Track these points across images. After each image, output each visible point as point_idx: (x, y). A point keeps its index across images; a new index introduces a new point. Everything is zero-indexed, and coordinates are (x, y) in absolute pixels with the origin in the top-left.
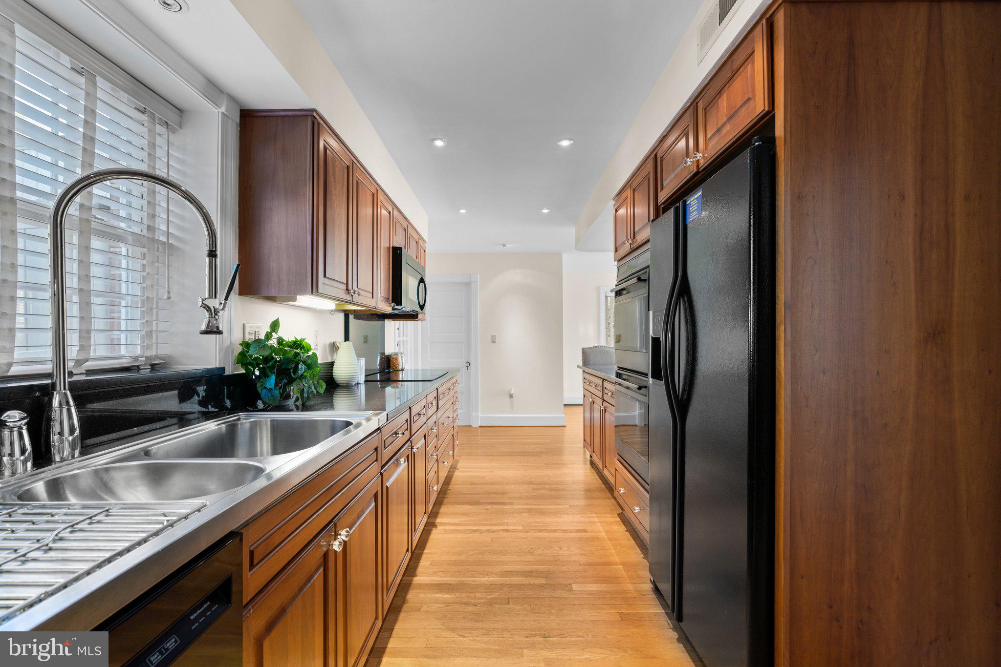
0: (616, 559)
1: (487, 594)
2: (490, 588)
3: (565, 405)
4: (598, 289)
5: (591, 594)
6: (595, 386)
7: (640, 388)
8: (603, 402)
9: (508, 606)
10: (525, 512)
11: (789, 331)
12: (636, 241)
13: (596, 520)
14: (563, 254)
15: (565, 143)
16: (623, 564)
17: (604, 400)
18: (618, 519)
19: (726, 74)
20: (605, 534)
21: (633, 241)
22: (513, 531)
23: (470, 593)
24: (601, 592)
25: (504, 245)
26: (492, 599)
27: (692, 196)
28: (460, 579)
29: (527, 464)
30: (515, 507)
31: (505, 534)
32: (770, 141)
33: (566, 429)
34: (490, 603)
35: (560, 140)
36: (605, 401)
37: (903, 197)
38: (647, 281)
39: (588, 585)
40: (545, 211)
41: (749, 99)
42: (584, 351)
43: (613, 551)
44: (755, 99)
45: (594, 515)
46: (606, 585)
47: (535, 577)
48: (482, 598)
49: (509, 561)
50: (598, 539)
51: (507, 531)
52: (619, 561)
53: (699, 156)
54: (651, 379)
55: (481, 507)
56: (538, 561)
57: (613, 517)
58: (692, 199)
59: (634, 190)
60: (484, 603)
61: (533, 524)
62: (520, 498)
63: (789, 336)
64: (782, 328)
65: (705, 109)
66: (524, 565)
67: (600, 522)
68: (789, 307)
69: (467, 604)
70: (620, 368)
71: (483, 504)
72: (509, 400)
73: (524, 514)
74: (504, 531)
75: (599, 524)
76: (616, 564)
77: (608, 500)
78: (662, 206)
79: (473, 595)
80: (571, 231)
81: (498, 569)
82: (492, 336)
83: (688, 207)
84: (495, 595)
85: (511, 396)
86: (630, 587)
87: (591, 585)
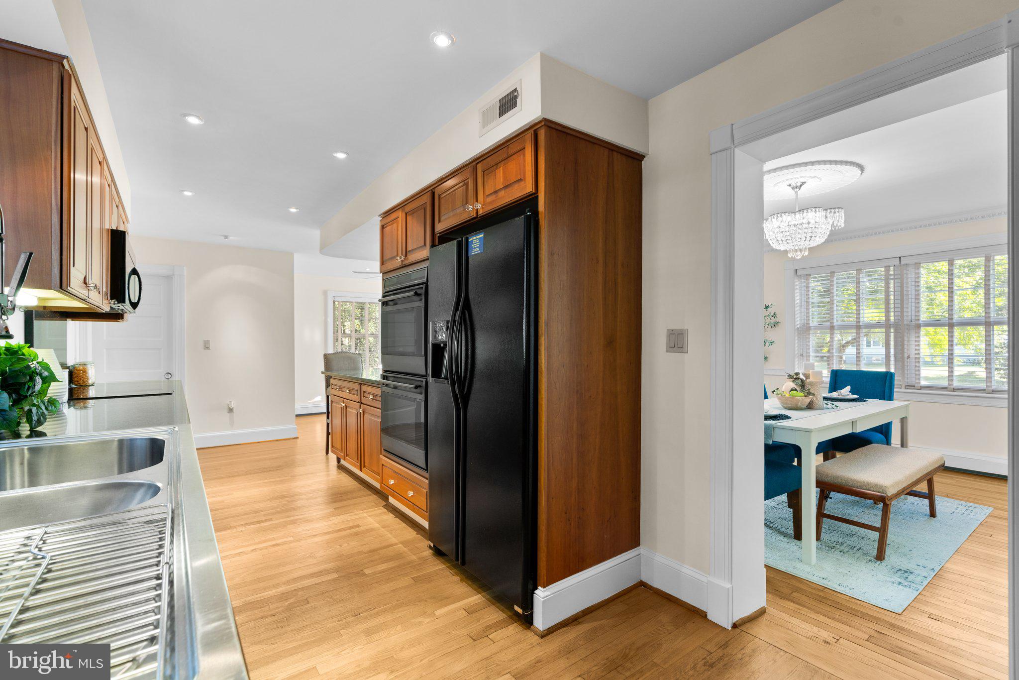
0: (394, 540)
1: (281, 603)
2: (283, 597)
3: (297, 416)
4: (325, 293)
5: (383, 572)
6: (349, 391)
7: (416, 388)
8: (360, 406)
9: (308, 606)
10: (289, 524)
11: (546, 340)
12: (407, 259)
13: (365, 515)
14: (295, 254)
15: (341, 156)
16: (402, 543)
17: (361, 403)
18: (385, 510)
19: (502, 155)
20: (377, 525)
21: (404, 259)
22: (284, 543)
23: (263, 607)
24: (392, 568)
25: (226, 237)
26: (290, 604)
27: (475, 235)
28: (244, 600)
29: (271, 480)
30: (274, 522)
31: (276, 548)
32: (536, 213)
33: (298, 440)
34: (290, 608)
35: (336, 152)
36: (363, 404)
37: (598, 261)
38: (423, 297)
39: (378, 567)
40: (293, 210)
41: (520, 180)
42: (327, 358)
43: (390, 535)
44: (525, 180)
45: (362, 512)
46: (393, 562)
47: (325, 574)
48: (277, 608)
49: (292, 570)
50: (372, 530)
51: (277, 545)
52: (397, 542)
53: (479, 206)
54: (431, 379)
55: (235, 530)
56: (323, 561)
57: (380, 509)
58: (474, 238)
59: (406, 214)
60: (283, 611)
61: (304, 532)
62: (278, 513)
63: (547, 344)
64: (543, 338)
65: (484, 172)
66: (310, 569)
67: (369, 516)
68: (547, 324)
69: (264, 617)
70: (387, 371)
71: (235, 527)
72: (228, 415)
73: (289, 526)
74: (273, 546)
75: (368, 517)
76: (396, 544)
77: (369, 497)
78: (439, 235)
79: (267, 608)
80: (315, 234)
81: (284, 579)
82: (204, 341)
83: (469, 244)
84: (292, 601)
85: (231, 410)
86: (414, 557)
87: (380, 566)
